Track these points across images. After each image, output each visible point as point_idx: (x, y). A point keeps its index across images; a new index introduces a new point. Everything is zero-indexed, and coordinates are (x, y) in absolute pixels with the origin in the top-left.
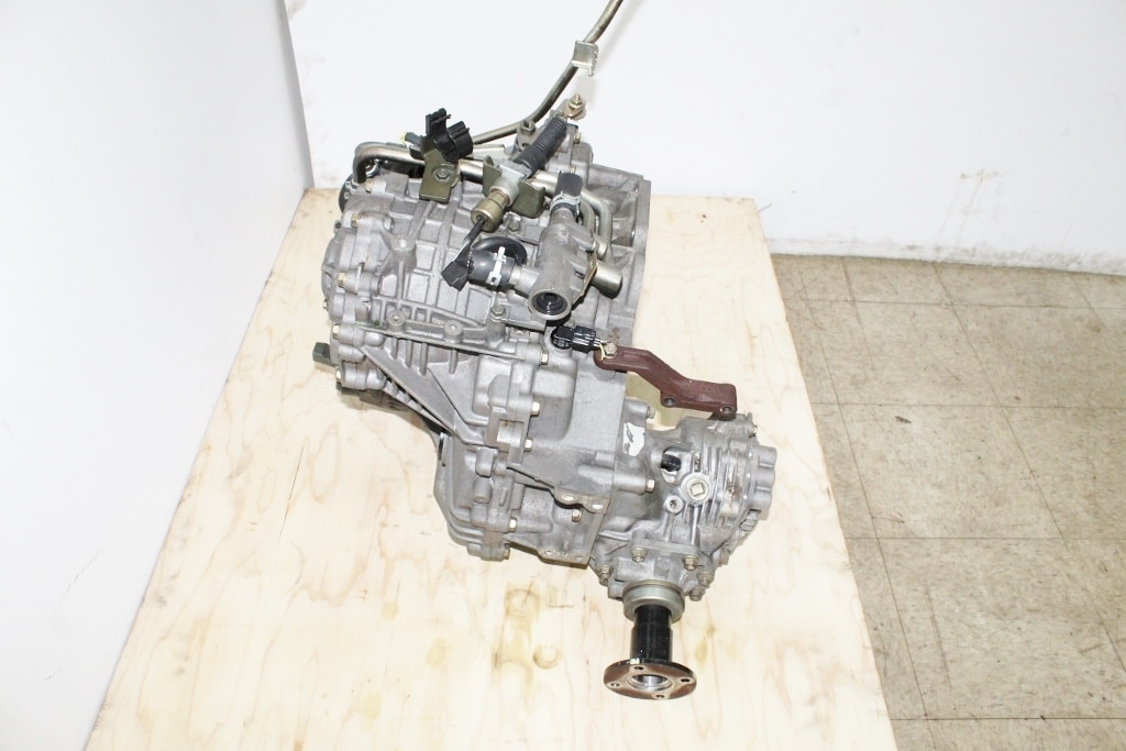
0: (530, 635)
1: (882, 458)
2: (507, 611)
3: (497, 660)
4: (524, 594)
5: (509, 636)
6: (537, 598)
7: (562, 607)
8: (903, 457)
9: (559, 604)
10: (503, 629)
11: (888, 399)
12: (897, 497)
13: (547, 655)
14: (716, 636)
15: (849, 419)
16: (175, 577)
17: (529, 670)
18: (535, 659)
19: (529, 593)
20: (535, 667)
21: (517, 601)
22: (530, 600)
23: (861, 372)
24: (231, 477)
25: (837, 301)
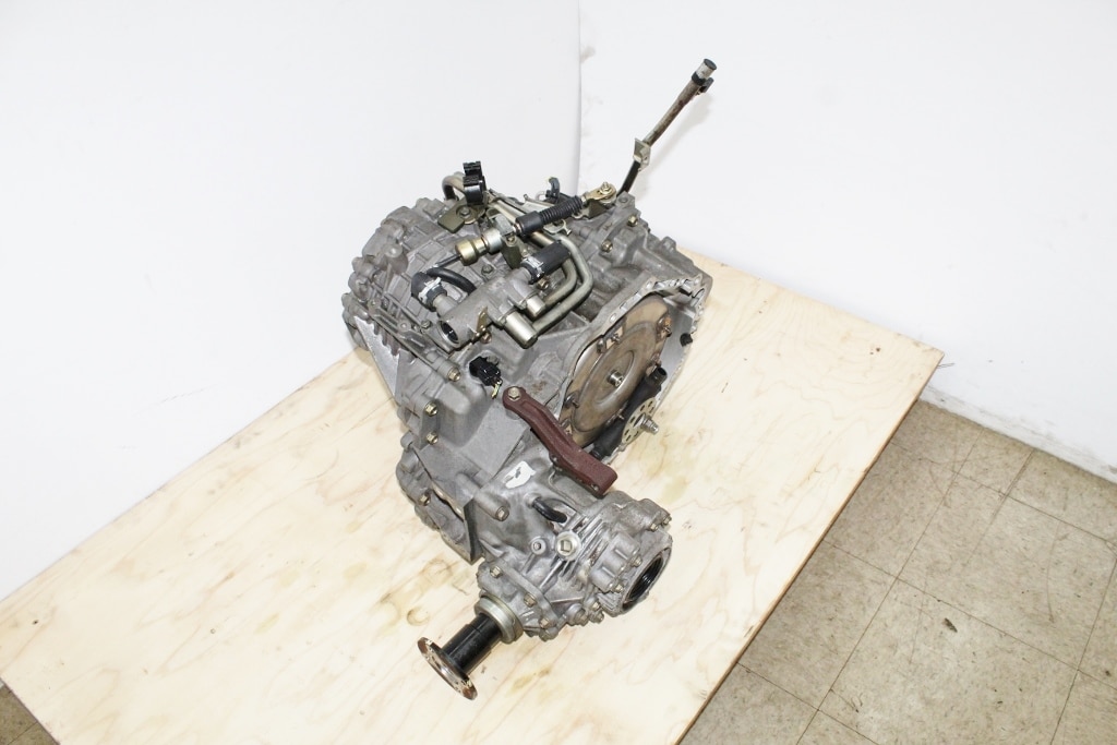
0: (422, 595)
1: (893, 647)
2: (423, 571)
3: (386, 598)
4: (444, 566)
5: (409, 587)
6: (451, 574)
7: (461, 590)
8: (916, 657)
9: (461, 587)
10: (409, 581)
11: (952, 599)
12: (873, 686)
13: (419, 616)
14: (544, 679)
15: (895, 596)
16: (257, 434)
17: (399, 617)
18: (410, 613)
19: (449, 568)
20: (404, 619)
21: (436, 568)
22: (446, 572)
23: (949, 562)
24: (340, 388)
25: (989, 487)
